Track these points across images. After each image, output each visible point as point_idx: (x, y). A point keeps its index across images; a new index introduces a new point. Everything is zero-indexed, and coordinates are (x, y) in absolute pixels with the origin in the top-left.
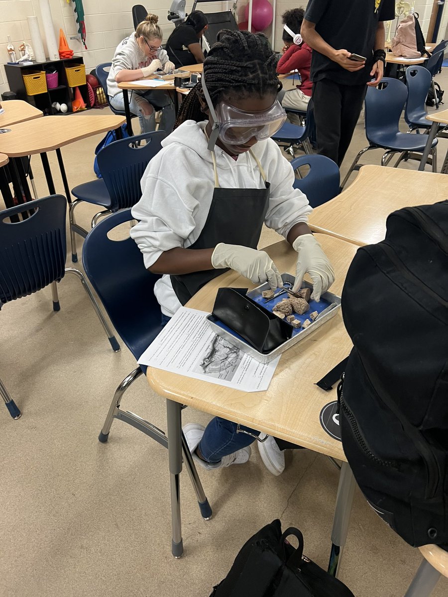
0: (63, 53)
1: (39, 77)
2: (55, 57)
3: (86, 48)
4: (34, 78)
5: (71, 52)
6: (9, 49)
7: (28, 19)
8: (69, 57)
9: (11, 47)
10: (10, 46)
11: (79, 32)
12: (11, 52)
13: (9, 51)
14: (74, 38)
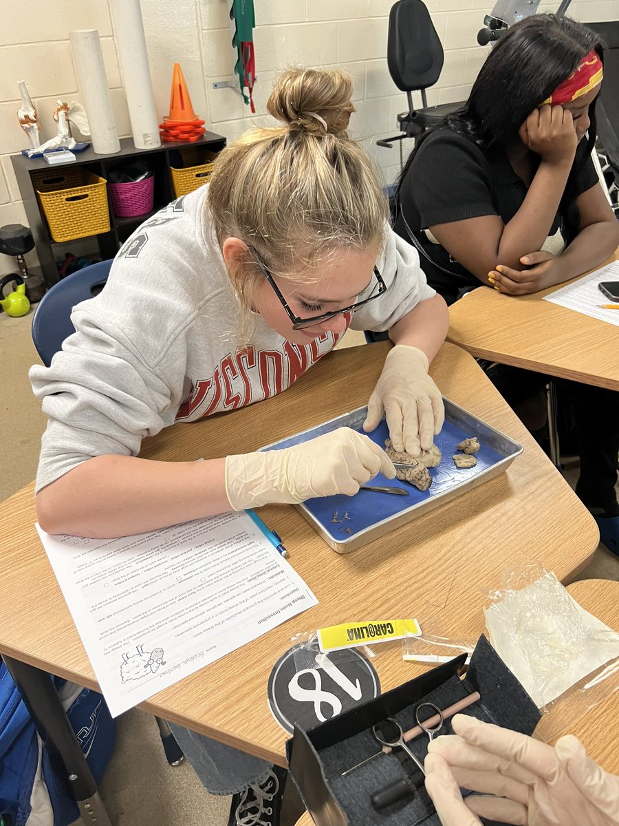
0: (173, 127)
1: (86, 196)
2: (147, 140)
3: (253, 111)
4: (67, 200)
5: (198, 125)
6: (22, 116)
7: (71, 37)
8: (187, 139)
9: (26, 113)
10: (26, 109)
11: (237, 68)
12: (26, 125)
13: (22, 122)
14: (225, 85)
